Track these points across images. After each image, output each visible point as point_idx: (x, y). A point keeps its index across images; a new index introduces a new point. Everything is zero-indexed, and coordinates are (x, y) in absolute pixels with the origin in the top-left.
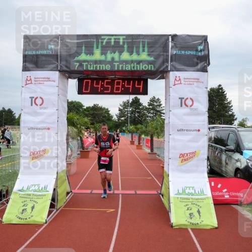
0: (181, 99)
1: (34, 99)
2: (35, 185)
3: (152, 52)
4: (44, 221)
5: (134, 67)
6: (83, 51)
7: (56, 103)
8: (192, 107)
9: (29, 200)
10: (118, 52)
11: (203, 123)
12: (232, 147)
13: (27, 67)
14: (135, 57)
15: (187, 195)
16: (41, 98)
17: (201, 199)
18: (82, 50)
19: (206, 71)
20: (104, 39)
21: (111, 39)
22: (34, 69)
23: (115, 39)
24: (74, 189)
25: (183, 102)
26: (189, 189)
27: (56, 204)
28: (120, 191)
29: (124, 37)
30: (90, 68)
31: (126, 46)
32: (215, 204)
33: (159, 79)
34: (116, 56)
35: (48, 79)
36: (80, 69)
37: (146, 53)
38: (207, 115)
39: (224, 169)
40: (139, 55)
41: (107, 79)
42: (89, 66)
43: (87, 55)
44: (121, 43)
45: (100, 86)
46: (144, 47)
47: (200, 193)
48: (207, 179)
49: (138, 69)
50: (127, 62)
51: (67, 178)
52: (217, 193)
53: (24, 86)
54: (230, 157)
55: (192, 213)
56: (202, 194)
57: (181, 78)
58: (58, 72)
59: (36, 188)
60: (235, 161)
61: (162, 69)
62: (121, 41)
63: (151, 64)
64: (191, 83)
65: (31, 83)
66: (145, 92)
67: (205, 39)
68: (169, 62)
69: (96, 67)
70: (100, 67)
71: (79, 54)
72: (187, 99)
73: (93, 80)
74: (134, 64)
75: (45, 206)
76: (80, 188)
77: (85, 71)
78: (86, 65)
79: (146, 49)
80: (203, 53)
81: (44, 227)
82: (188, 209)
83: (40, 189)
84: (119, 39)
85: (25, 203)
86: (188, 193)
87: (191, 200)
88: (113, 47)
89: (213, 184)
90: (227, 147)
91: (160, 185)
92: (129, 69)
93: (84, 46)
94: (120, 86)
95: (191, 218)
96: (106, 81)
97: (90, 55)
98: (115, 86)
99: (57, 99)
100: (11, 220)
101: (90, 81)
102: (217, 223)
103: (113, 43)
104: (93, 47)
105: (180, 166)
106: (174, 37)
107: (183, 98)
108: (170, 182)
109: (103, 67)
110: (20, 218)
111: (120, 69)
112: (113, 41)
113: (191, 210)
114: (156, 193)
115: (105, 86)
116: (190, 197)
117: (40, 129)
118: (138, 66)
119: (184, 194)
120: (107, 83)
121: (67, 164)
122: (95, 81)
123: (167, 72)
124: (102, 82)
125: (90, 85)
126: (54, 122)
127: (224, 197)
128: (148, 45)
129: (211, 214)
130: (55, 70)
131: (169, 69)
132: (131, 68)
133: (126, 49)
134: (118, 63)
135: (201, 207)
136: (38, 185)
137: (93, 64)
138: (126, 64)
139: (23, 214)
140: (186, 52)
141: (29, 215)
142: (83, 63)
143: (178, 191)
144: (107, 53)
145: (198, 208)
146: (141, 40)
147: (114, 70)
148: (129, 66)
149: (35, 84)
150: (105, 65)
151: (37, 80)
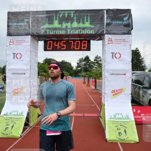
0: (113, 53)
2: (15, 111)
3: (93, 22)
4: (20, 136)
5: (81, 32)
6: (47, 22)
7: (29, 57)
8: (120, 59)
9: (11, 121)
10: (70, 22)
12: (147, 85)
14: (81, 25)
15: (117, 119)
16: (20, 54)
17: (127, 122)
19: (131, 34)
20: (60, 14)
23: (68, 13)
26: (119, 115)
27: (29, 123)
28: (73, 114)
29: (74, 12)
30: (51, 33)
31: (75, 18)
32: (136, 124)
34: (69, 25)
35: (24, 41)
36: (45, 34)
37: (89, 22)
38: (131, 63)
39: (141, 100)
40: (84, 23)
41: (63, 40)
42: (51, 31)
43: (49, 24)
44: (72, 16)
45: (58, 45)
46: (87, 19)
47: (126, 117)
48: (131, 107)
49: (84, 33)
52: (137, 117)
53: (8, 45)
54: (146, 92)
55: (121, 132)
56: (128, 119)
57: (112, 39)
58: (30, 36)
59: (16, 113)
61: (99, 32)
62: (72, 15)
63: (92, 30)
64: (119, 43)
65: (14, 44)
66: (89, 49)
68: (105, 28)
69: (55, 32)
70: (58, 32)
71: (45, 24)
72: (116, 53)
74: (81, 30)
75: (21, 125)
77: (48, 35)
78: (49, 31)
79: (89, 20)
80: (127, 22)
81: (19, 140)
82: (118, 130)
83: (18, 114)
85: (8, 123)
86: (118, 117)
87: (120, 123)
88: (67, 19)
89: (134, 110)
90: (144, 85)
92: (78, 33)
94: (72, 45)
95: (120, 136)
96: (62, 42)
97: (51, 24)
99: (29, 54)
101: (52, 42)
102: (138, 139)
106: (108, 11)
107: (114, 53)
108: (105, 110)
109: (60, 32)
110: (3, 134)
111: (72, 33)
112: (66, 15)
113: (119, 130)
114: (97, 116)
115: (62, 45)
116: (119, 120)
117: (19, 74)
118: (84, 31)
119: (115, 118)
122: (55, 42)
123: (103, 35)
124: (60, 43)
125: (52, 44)
126: (28, 69)
127: (142, 119)
128: (90, 17)
129: (134, 132)
130: (28, 35)
131: (105, 33)
132: (79, 33)
133: (75, 20)
134: (70, 30)
135: (127, 128)
136: (17, 111)
137: (53, 30)
138: (75, 30)
139: (6, 131)
140: (116, 22)
141: (9, 132)
142: (47, 30)
143: (111, 116)
144: (63, 23)
145: (125, 128)
146: (86, 14)
147: (67, 34)
148: (78, 31)
149: (16, 44)
150: (62, 31)
151: (17, 42)
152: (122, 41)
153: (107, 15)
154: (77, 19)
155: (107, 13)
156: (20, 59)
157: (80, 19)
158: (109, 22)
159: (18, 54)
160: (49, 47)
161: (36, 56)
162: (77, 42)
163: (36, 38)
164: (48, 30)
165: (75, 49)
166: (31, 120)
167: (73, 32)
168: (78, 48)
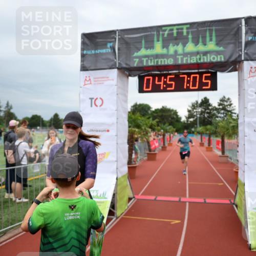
1: (93, 100)
3: (221, 41)
5: (200, 59)
6: (143, 46)
10: (182, 44)
13: (86, 67)
14: (201, 48)
16: (101, 99)
18: (141, 45)
20: (165, 31)
23: (177, 29)
24: (138, 194)
27: (115, 211)
28: (187, 199)
29: (188, 26)
31: (190, 36)
33: (230, 71)
34: (180, 48)
35: (107, 78)
37: (214, 42)
41: (170, 74)
42: (149, 61)
43: (147, 49)
44: (185, 34)
45: (162, 83)
46: (211, 36)
49: (206, 61)
50: (192, 54)
51: (128, 183)
53: (82, 86)
58: (116, 71)
59: (95, 194)
61: (233, 59)
62: (185, 31)
63: (220, 55)
65: (91, 84)
66: (214, 87)
68: (243, 50)
69: (157, 62)
70: (161, 61)
71: (139, 49)
73: (154, 76)
74: (200, 56)
76: (143, 194)
77: (145, 67)
79: (214, 38)
83: (99, 195)
88: (176, 39)
91: (234, 194)
92: (195, 61)
93: (143, 40)
96: (169, 77)
97: (151, 49)
99: (116, 99)
101: (151, 78)
103: (175, 35)
106: (248, 19)
109: (165, 61)
111: (185, 62)
112: (175, 31)
114: (229, 202)
115: (168, 82)
117: (99, 131)
118: (205, 57)
120: (171, 80)
121: (129, 167)
122: (157, 78)
123: (240, 62)
124: (164, 78)
126: (113, 124)
128: (216, 33)
130: (113, 68)
131: (243, 59)
132: (197, 60)
133: (190, 40)
134: (182, 56)
136: (97, 191)
137: (154, 59)
138: (191, 57)
142: (143, 59)
144: (169, 46)
146: (208, 28)
147: (177, 63)
148: (195, 58)
149: (95, 84)
150: (168, 59)
151: (96, 80)
153: (247, 28)
154: (193, 38)
155: (246, 23)
157: (199, 37)
158: (250, 38)
159: (97, 99)
160: (148, 87)
161: (126, 101)
162: (193, 77)
163: (126, 72)
164: (145, 60)
165: (191, 88)
166: (118, 205)
167: (187, 60)
168: (196, 86)
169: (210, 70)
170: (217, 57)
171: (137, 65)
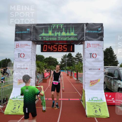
1: (20, 54)
3: (76, 32)
5: (68, 39)
6: (44, 32)
7: (30, 56)
8: (96, 58)
9: (17, 103)
10: (60, 32)
11: (102, 66)
12: (116, 77)
13: (17, 39)
14: (68, 34)
15: (94, 101)
16: (23, 54)
17: (101, 103)
19: (103, 41)
20: (53, 26)
21: (56, 26)
22: (20, 40)
23: (58, 26)
25: (91, 55)
26: (95, 98)
28: (61, 99)
29: (63, 25)
30: (47, 39)
32: (108, 106)
33: (80, 44)
34: (59, 34)
35: (27, 45)
36: (42, 40)
37: (73, 32)
38: (103, 62)
39: (112, 88)
40: (70, 33)
41: (55, 45)
42: (46, 38)
43: (45, 33)
45: (51, 48)
46: (72, 29)
48: (104, 93)
49: (70, 40)
50: (64, 37)
52: (109, 100)
53: (15, 48)
54: (116, 82)
56: (102, 101)
57: (90, 44)
58: (31, 42)
59: (21, 97)
60: (118, 84)
61: (81, 40)
62: (62, 26)
64: (95, 46)
65: (19, 47)
66: (73, 51)
67: (102, 25)
68: (85, 36)
69: (50, 39)
70: (51, 39)
72: (94, 54)
74: (68, 37)
77: (44, 41)
80: (101, 32)
82: (94, 108)
83: (23, 97)
84: (60, 26)
85: (15, 104)
86: (95, 100)
87: (96, 104)
88: (58, 29)
89: (107, 95)
90: (114, 77)
91: (81, 96)
92: (66, 40)
93: (44, 29)
94: (61, 48)
95: (96, 113)
96: (54, 45)
97: (47, 33)
98: (59, 48)
99: (31, 54)
100: (8, 113)
101: (47, 46)
102: (109, 115)
103: (57, 28)
104: (48, 29)
105: (91, 86)
106: (87, 24)
107: (92, 54)
108: (85, 95)
109: (53, 39)
110: (12, 112)
111: (61, 40)
112: (57, 26)
113: (96, 109)
115: (54, 48)
116: (96, 102)
118: (70, 38)
119: (92, 100)
120: (55, 47)
122: (49, 46)
123: (84, 41)
124: (52, 46)
125: (47, 47)
127: (113, 102)
129: (106, 110)
131: (85, 40)
132: (66, 39)
134: (60, 37)
135: (101, 107)
139: (14, 110)
140: (93, 31)
141: (17, 110)
143: (90, 99)
145: (100, 107)
146: (71, 26)
148: (65, 38)
149: (21, 47)
150: (54, 38)
151: (21, 45)
152: (97, 45)
153: (86, 28)
155: (86, 26)
156: (24, 58)
158: (87, 32)
159: (21, 54)
160: (45, 50)
162: (65, 46)
164: (44, 38)
165: (64, 51)
168: (66, 50)
169: (72, 44)
170: (75, 38)
171: (41, 40)
